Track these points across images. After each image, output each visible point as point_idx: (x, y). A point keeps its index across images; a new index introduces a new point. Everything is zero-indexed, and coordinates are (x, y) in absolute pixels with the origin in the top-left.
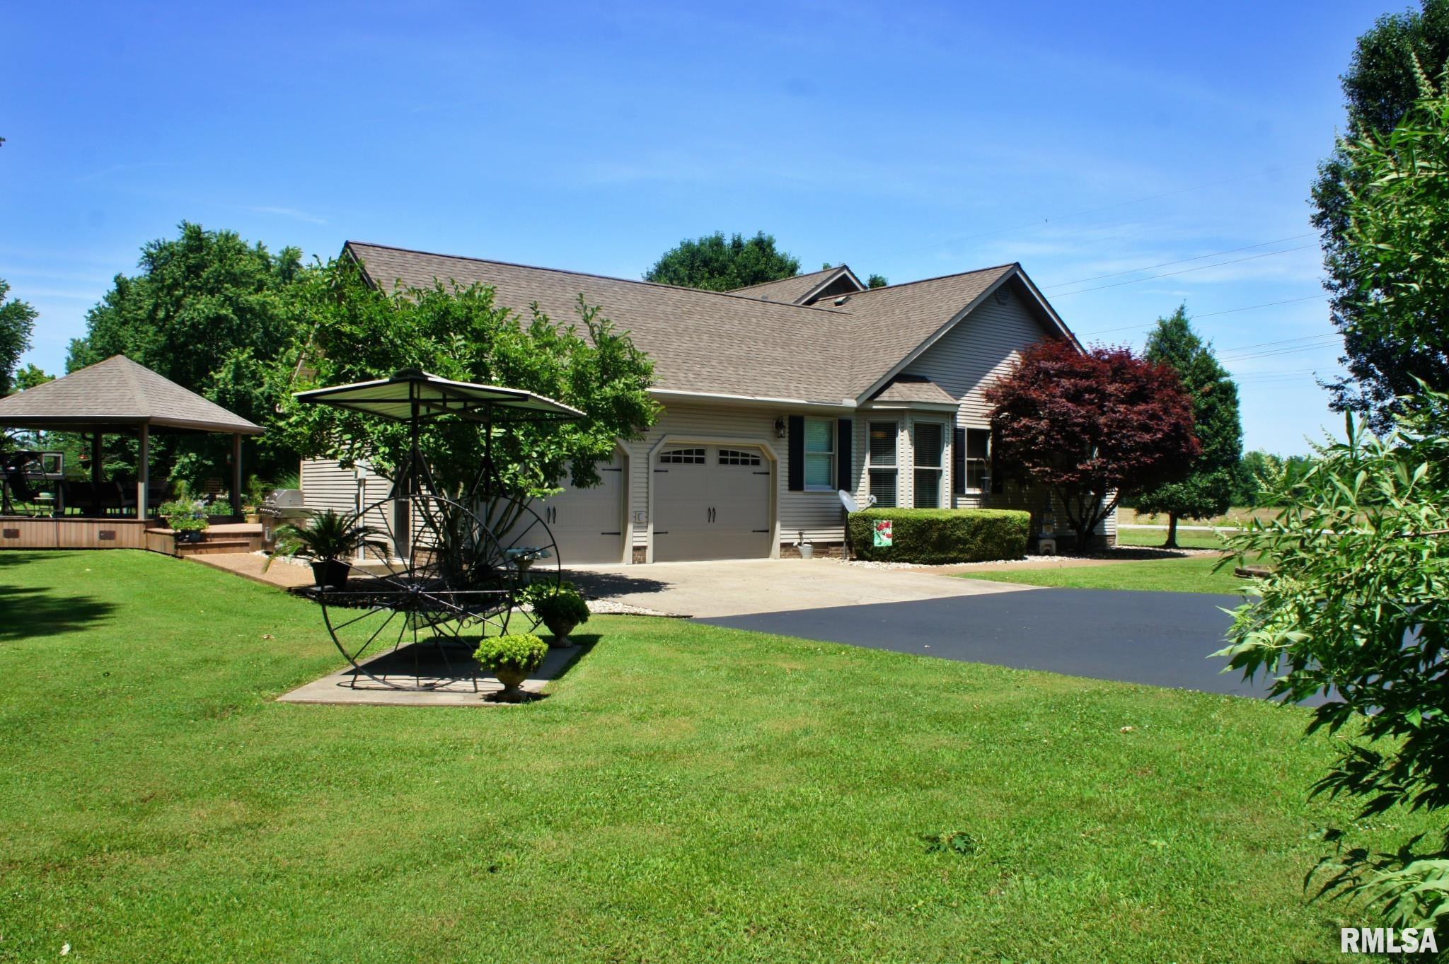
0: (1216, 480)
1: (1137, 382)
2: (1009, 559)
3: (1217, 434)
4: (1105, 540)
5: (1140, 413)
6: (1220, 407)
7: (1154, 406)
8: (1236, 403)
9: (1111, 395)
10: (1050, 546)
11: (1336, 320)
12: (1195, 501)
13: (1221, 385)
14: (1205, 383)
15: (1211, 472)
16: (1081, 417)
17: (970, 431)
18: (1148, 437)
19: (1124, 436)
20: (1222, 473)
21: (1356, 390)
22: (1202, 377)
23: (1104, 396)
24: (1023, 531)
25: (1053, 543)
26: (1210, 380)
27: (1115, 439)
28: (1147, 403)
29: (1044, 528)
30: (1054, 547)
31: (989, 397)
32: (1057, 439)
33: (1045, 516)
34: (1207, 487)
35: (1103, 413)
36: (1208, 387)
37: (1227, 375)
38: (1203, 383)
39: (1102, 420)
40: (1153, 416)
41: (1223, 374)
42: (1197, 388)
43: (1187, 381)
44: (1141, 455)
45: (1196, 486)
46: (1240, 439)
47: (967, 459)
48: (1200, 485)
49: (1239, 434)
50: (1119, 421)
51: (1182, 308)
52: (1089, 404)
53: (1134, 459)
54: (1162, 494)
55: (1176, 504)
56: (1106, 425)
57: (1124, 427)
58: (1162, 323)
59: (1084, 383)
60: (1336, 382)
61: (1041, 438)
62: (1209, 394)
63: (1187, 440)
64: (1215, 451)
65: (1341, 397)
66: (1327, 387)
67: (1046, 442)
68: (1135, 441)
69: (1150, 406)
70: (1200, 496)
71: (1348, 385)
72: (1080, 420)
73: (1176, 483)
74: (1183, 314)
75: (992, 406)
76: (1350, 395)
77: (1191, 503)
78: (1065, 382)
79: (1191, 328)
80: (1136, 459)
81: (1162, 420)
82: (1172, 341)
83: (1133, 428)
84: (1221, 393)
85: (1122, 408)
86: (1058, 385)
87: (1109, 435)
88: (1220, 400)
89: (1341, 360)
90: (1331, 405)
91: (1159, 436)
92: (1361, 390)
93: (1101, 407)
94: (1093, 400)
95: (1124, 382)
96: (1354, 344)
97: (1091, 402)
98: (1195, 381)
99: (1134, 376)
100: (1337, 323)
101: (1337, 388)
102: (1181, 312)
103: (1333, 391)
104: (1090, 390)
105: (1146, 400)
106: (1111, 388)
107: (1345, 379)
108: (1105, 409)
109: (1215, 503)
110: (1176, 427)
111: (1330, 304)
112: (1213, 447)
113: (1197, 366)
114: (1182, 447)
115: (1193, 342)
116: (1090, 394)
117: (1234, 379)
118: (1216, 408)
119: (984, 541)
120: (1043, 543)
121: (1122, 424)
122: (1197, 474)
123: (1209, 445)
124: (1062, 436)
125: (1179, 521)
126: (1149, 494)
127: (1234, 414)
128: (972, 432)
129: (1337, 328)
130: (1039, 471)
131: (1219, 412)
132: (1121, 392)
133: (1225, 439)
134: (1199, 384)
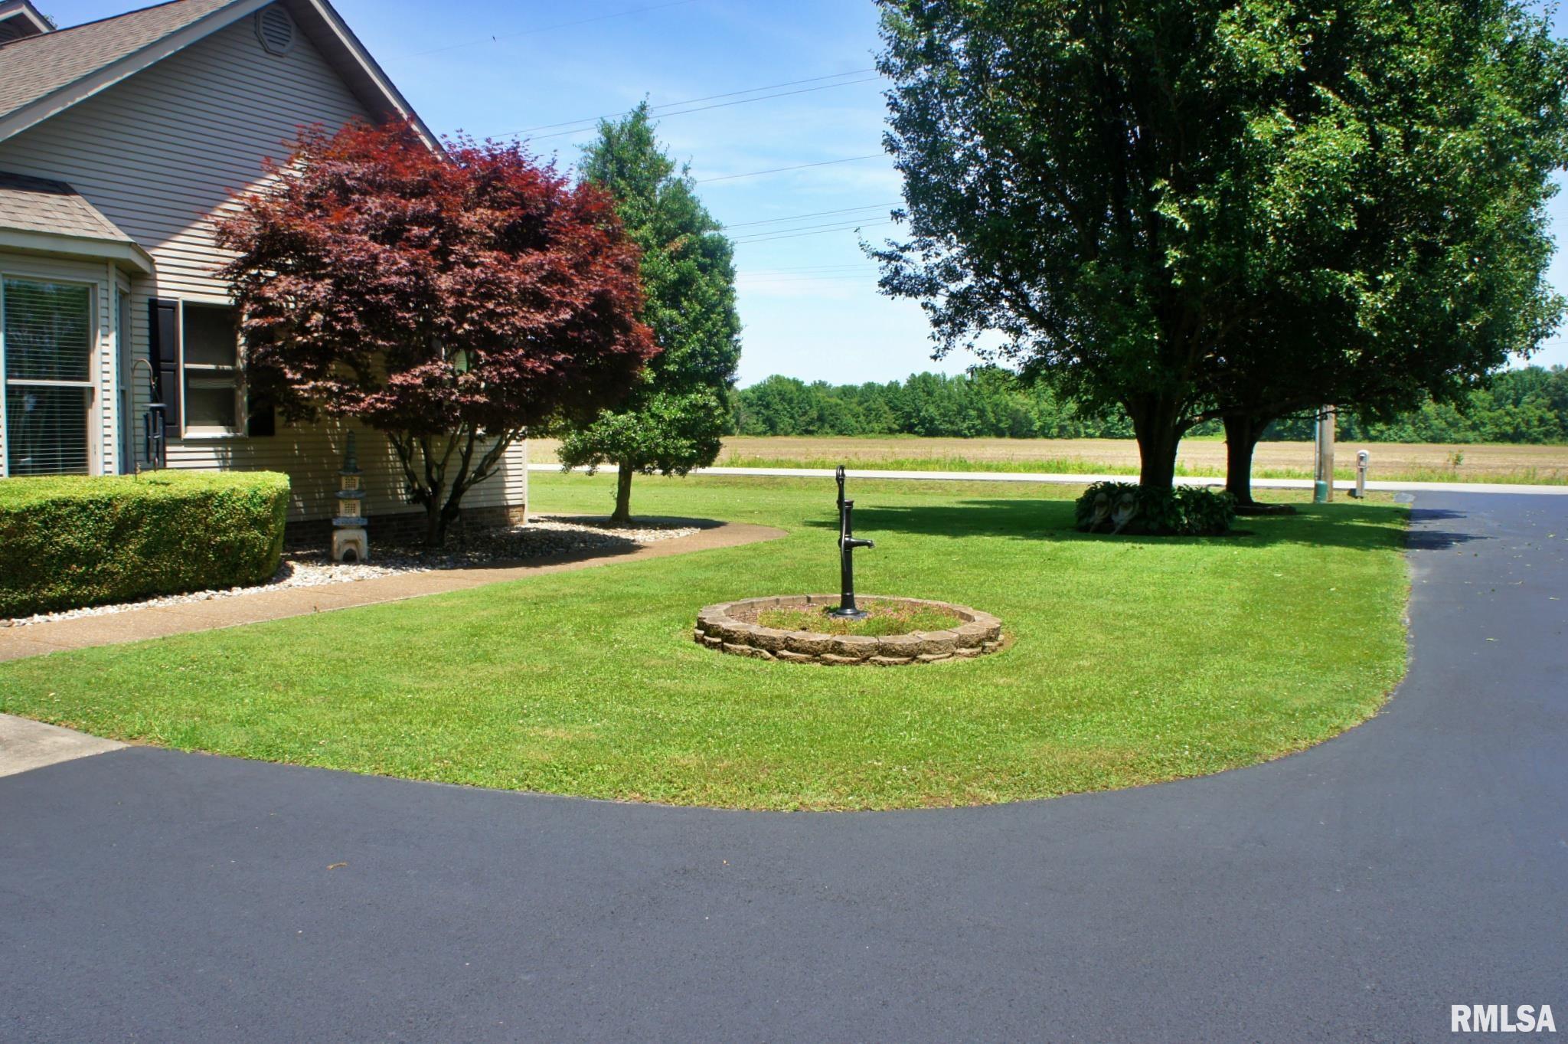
0: (694, 406)
1: (524, 207)
2: (228, 587)
3: (695, 324)
4: (503, 515)
5: (526, 271)
6: (703, 281)
7: (559, 256)
8: (728, 274)
9: (469, 233)
10: (355, 542)
11: (892, 146)
12: (657, 445)
13: (703, 242)
14: (676, 235)
15: (684, 394)
16: (398, 273)
17: (189, 307)
18: (540, 318)
19: (491, 315)
20: (704, 396)
21: (916, 264)
22: (672, 225)
23: (452, 234)
24: (259, 523)
25: (362, 536)
26: (684, 232)
27: (472, 322)
28: (542, 249)
29: (342, 506)
30: (364, 549)
31: (224, 235)
32: (349, 321)
33: (344, 481)
34: (678, 420)
35: (446, 268)
36: (680, 242)
37: (717, 227)
38: (672, 236)
39: (445, 282)
40: (554, 277)
41: (706, 223)
42: (662, 245)
43: (645, 231)
44: (527, 356)
45: (659, 418)
46: (736, 337)
47: (183, 366)
48: (666, 416)
49: (734, 329)
50: (480, 283)
51: (643, 108)
52: (417, 247)
53: (513, 363)
54: (598, 431)
55: (623, 449)
56: (452, 292)
57: (489, 296)
58: (607, 131)
59: (413, 205)
60: (887, 249)
61: (317, 318)
62: (683, 254)
63: (626, 329)
64: (692, 355)
65: (897, 272)
66: (877, 254)
67: (326, 326)
68: (513, 325)
69: (551, 255)
70: (666, 435)
71: (907, 255)
72: (395, 279)
73: (624, 412)
74: (644, 118)
75: (231, 255)
76: (908, 270)
77: (649, 448)
78: (373, 203)
79: (656, 142)
80: (517, 364)
81: (572, 284)
82: (621, 162)
83: (508, 299)
84: (704, 255)
85: (488, 257)
86: (358, 210)
87: (460, 313)
88: (703, 268)
89: (897, 215)
90: (883, 284)
91: (566, 315)
92: (924, 264)
93: (442, 253)
94: (428, 239)
95: (496, 205)
96: (917, 192)
97: (423, 243)
98: (658, 232)
99: (520, 196)
100: (892, 150)
101: (890, 257)
102: (641, 114)
103: (884, 263)
104: (420, 220)
105: (541, 245)
106: (468, 219)
107: (902, 245)
108: (452, 258)
109: (692, 447)
110: (601, 301)
111: (886, 100)
112: (687, 349)
113: (660, 207)
114: (614, 341)
115: (659, 168)
116: (422, 225)
117: (729, 234)
118: (694, 280)
119: (147, 552)
120: (338, 537)
121: (487, 289)
122: (661, 395)
123: (681, 345)
124: (358, 313)
125: (636, 476)
126: (580, 433)
127: (726, 293)
128: (194, 310)
129: (893, 158)
130: (314, 389)
131: (699, 288)
132: (490, 227)
133: (710, 335)
134: (665, 237)
